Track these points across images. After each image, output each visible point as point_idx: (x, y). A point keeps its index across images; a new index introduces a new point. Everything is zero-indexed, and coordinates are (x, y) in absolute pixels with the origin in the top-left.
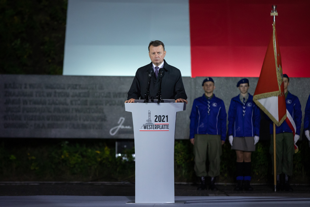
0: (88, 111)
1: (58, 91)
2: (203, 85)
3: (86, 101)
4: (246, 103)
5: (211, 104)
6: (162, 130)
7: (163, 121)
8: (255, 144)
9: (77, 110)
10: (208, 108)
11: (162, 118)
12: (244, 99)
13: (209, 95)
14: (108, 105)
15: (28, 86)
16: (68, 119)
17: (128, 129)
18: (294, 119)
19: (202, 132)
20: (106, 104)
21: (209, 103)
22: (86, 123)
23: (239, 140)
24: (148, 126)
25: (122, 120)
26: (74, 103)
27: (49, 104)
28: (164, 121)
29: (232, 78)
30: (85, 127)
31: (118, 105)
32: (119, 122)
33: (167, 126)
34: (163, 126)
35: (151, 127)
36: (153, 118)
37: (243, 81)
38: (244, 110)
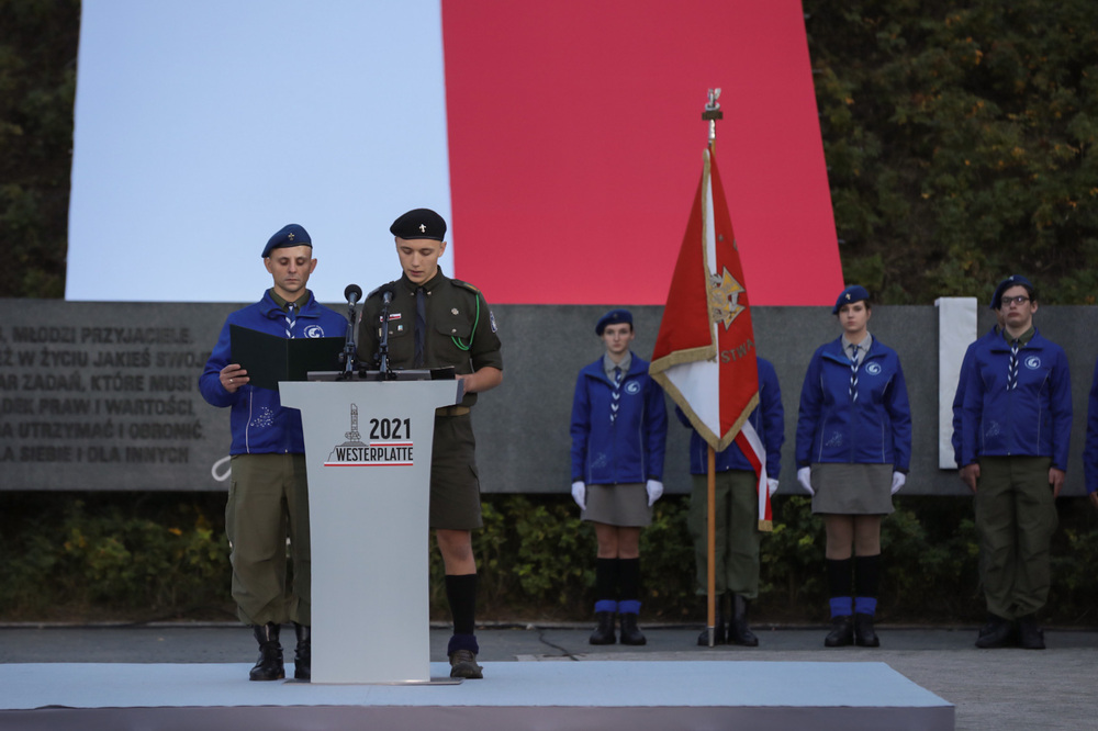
0: (146, 407)
1: (52, 347)
3: (139, 378)
4: (623, 383)
6: (393, 462)
7: (395, 437)
8: (650, 504)
9: (112, 406)
11: (393, 426)
12: (618, 370)
16: (82, 431)
18: (759, 433)
22: (140, 443)
24: (350, 452)
26: (102, 383)
27: (26, 388)
28: (399, 437)
29: (580, 307)
30: (135, 455)
33: (407, 451)
34: (396, 451)
35: (357, 453)
36: (365, 428)
37: (615, 316)
38: (616, 402)
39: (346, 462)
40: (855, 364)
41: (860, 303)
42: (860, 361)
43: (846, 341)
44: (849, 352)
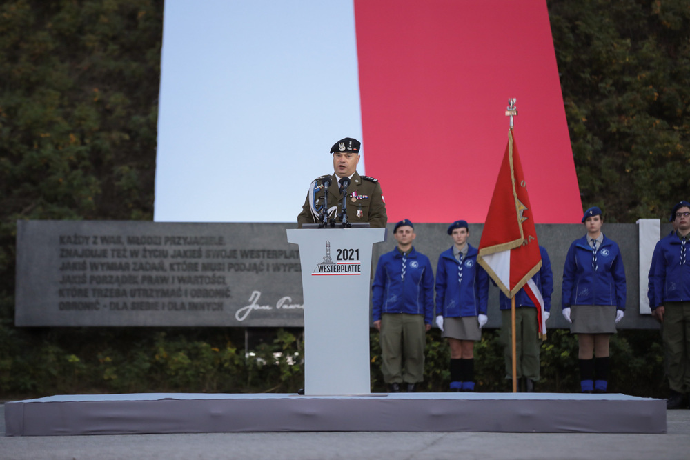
0: (200, 280)
1: (149, 247)
2: (395, 232)
3: (196, 264)
4: (464, 261)
5: (407, 264)
6: (349, 273)
7: (350, 259)
8: (480, 327)
9: (181, 280)
10: (403, 270)
11: (350, 253)
12: (461, 254)
13: (406, 249)
14: (232, 270)
15: (99, 241)
16: (165, 293)
17: (266, 310)
20: (229, 270)
21: (405, 261)
22: (196, 300)
24: (326, 267)
25: (256, 295)
26: (175, 267)
27: (134, 270)
28: (353, 259)
29: (438, 225)
30: (194, 307)
31: (249, 270)
32: (250, 300)
33: (358, 267)
34: (351, 267)
35: (330, 268)
36: (334, 254)
37: (458, 224)
38: (461, 272)
39: (323, 273)
40: (595, 250)
41: (598, 216)
42: (597, 249)
43: (589, 238)
44: (591, 244)
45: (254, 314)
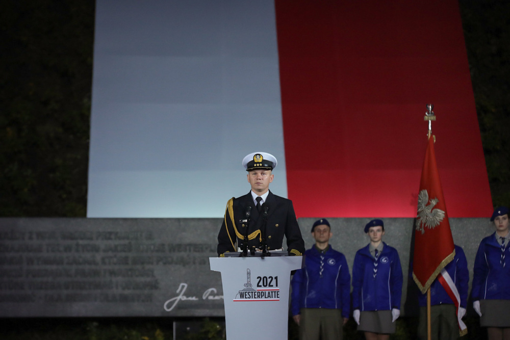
0: (130, 273)
1: (81, 242)
2: (313, 230)
3: (126, 258)
4: (380, 258)
5: (325, 261)
6: (269, 299)
7: (270, 286)
8: (393, 321)
9: (112, 273)
10: (321, 267)
11: (269, 280)
12: (376, 251)
13: (322, 247)
14: (161, 263)
15: (34, 236)
16: (98, 286)
17: (193, 301)
19: (313, 305)
20: (158, 263)
21: (323, 258)
22: (127, 292)
23: (369, 315)
24: (247, 294)
25: (183, 287)
26: (107, 261)
27: (68, 263)
28: (272, 286)
29: (355, 219)
30: (124, 299)
31: (176, 263)
32: (178, 291)
33: (277, 293)
34: (271, 293)
36: (254, 282)
37: (374, 222)
39: (244, 299)
40: (503, 248)
41: (506, 216)
42: (506, 246)
43: (498, 235)
44: (500, 241)
45: (182, 305)
